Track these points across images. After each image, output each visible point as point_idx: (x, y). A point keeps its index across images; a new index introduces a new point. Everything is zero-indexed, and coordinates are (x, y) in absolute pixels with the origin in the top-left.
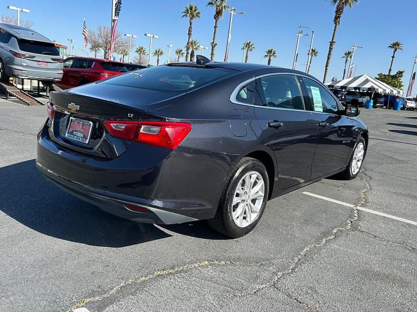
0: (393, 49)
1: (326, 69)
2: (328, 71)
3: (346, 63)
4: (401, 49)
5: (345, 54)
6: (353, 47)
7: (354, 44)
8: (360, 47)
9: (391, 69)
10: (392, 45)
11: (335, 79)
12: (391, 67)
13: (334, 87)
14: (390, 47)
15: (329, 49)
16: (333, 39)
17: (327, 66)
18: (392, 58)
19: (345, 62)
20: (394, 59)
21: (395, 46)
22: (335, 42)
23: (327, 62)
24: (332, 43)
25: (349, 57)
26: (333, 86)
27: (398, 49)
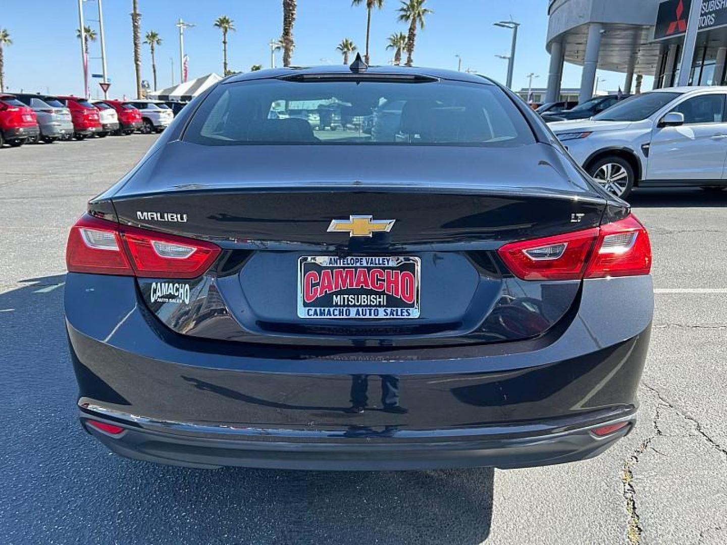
0: (222, 30)
1: (137, 65)
2: (141, 68)
3: (152, 53)
4: (234, 29)
5: (147, 37)
6: (179, 25)
7: (179, 20)
8: (191, 25)
9: (227, 62)
10: (218, 21)
11: (145, 83)
12: (225, 60)
13: (170, 99)
14: (216, 25)
15: (132, 29)
16: (135, 8)
17: (136, 60)
18: (223, 44)
19: (151, 51)
20: (227, 45)
21: (223, 23)
22: (139, 15)
23: (136, 52)
24: (135, 16)
25: (155, 42)
26: (167, 97)
27: (228, 29)
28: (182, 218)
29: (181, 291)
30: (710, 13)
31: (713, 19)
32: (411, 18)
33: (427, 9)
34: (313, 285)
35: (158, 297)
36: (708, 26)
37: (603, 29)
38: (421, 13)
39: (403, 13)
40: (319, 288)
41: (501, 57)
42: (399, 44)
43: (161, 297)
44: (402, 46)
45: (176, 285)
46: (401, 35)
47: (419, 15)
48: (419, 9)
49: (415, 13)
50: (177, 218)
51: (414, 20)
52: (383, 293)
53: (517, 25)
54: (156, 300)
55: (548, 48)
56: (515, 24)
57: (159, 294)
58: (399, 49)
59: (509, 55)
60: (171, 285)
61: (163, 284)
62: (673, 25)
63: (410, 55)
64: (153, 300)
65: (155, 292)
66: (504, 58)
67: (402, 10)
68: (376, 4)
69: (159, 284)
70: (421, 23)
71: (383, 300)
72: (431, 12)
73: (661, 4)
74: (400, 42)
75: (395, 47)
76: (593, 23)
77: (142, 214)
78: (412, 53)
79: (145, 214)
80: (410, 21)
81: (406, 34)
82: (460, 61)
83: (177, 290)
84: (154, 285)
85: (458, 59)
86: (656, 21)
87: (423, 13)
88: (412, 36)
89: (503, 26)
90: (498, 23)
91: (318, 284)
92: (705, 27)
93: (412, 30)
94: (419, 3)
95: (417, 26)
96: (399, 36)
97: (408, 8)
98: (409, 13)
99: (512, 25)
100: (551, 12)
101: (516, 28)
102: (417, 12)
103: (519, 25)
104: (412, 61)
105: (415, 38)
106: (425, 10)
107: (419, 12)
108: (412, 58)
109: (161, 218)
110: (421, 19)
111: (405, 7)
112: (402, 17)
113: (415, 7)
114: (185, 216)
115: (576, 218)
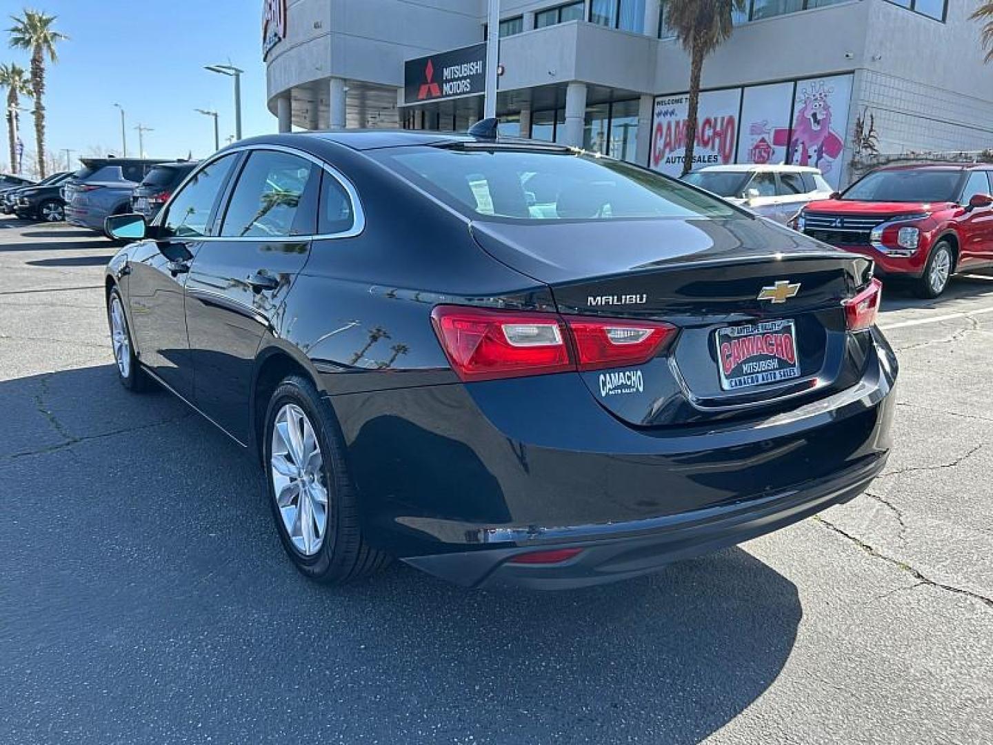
28: (641, 300)
29: (633, 378)
30: (465, 78)
31: (468, 85)
32: (34, 43)
33: (58, 32)
34: (728, 357)
35: (610, 389)
36: (464, 93)
37: (346, 86)
38: (49, 39)
39: (18, 35)
40: (732, 359)
41: (203, 112)
42: (11, 81)
43: (614, 389)
44: (20, 84)
45: (627, 373)
46: (14, 67)
47: (46, 40)
48: (45, 31)
49: (39, 38)
50: (635, 299)
51: (38, 47)
52: (774, 357)
53: (238, 72)
54: (607, 394)
56: (236, 70)
57: (609, 386)
58: (13, 90)
60: (621, 374)
61: (612, 375)
62: (424, 88)
63: (38, 98)
64: (603, 394)
65: (604, 384)
66: (208, 113)
67: (16, 30)
69: (608, 375)
70: (50, 54)
71: (775, 364)
72: (65, 37)
73: (406, 63)
74: (13, 78)
75: (5, 86)
76: (336, 78)
77: (595, 300)
78: (42, 96)
79: (599, 298)
80: (32, 48)
82: (123, 113)
83: (629, 378)
84: (602, 377)
86: (404, 82)
87: (52, 38)
88: (37, 72)
89: (219, 71)
90: (212, 66)
91: (730, 355)
92: (460, 94)
93: (36, 61)
94: (45, 24)
95: (44, 57)
96: (10, 70)
97: (25, 27)
98: (28, 36)
99: (232, 72)
100: (270, 58)
101: (237, 76)
102: (42, 35)
103: (242, 72)
104: (43, 108)
105: (44, 75)
106: (55, 34)
107: (45, 36)
108: (43, 103)
109: (618, 301)
110: (49, 47)
111: (21, 26)
112: (17, 41)
113: (38, 29)
114: (645, 296)
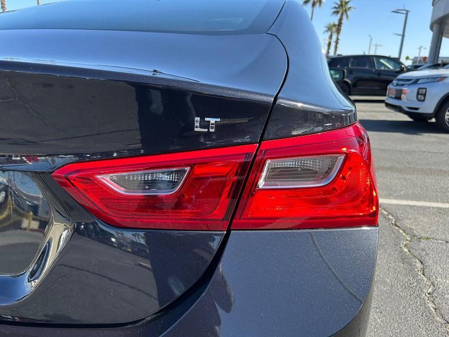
32: (340, 12)
33: (352, 7)
38: (347, 10)
39: (335, 10)
41: (397, 35)
42: (332, 29)
44: (334, 30)
46: (333, 24)
48: (346, 6)
51: (342, 15)
53: (407, 11)
55: (431, 28)
58: (332, 33)
59: (401, 33)
63: (338, 36)
67: (335, 8)
68: (318, 4)
70: (346, 16)
72: (354, 9)
75: (329, 32)
78: (340, 35)
80: (339, 15)
81: (337, 23)
82: (371, 39)
85: (370, 38)
89: (398, 13)
90: (395, 10)
93: (341, 20)
94: (346, 3)
95: (344, 18)
97: (339, 6)
98: (339, 10)
99: (404, 12)
100: (434, 4)
101: (407, 14)
102: (344, 9)
103: (409, 11)
104: (339, 40)
105: (342, 25)
106: (350, 8)
110: (347, 14)
111: (337, 6)
112: (335, 12)
113: (344, 6)
115: (206, 125)
